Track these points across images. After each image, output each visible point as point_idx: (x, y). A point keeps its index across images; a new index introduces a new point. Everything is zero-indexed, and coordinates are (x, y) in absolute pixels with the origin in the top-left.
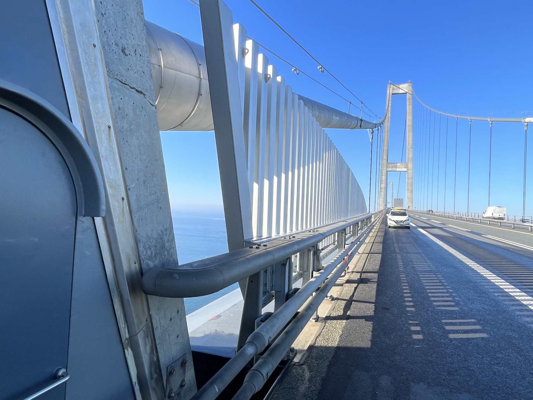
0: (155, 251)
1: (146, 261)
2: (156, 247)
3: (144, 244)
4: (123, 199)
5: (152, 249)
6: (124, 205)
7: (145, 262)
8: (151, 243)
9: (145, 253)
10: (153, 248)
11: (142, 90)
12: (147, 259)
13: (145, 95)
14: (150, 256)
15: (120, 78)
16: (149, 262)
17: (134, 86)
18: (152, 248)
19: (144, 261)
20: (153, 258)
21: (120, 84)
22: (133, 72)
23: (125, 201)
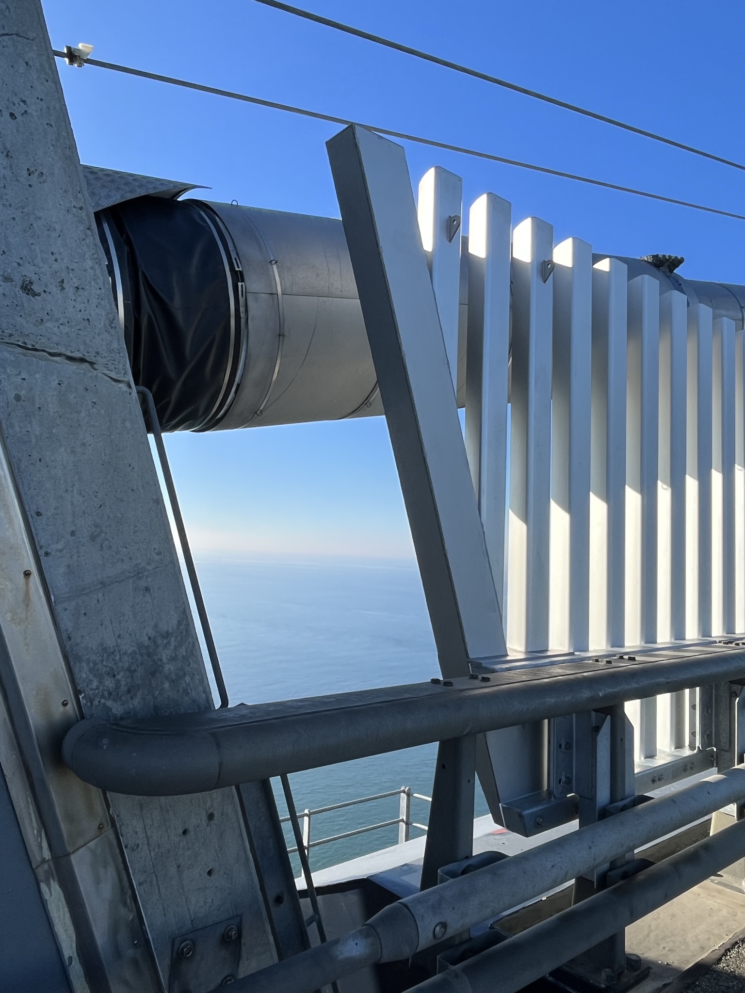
0: (129, 680)
1: (99, 702)
2: (131, 672)
3: (91, 664)
4: (27, 574)
5: (119, 677)
6: (31, 585)
7: (96, 702)
8: (115, 664)
9: (95, 684)
10: (122, 674)
11: (83, 355)
12: (103, 696)
13: (95, 363)
14: (111, 690)
15: (18, 341)
16: (109, 703)
17: (61, 350)
18: (118, 674)
19: (94, 700)
20: (121, 696)
21: (20, 352)
22: (57, 324)
23: (35, 578)
